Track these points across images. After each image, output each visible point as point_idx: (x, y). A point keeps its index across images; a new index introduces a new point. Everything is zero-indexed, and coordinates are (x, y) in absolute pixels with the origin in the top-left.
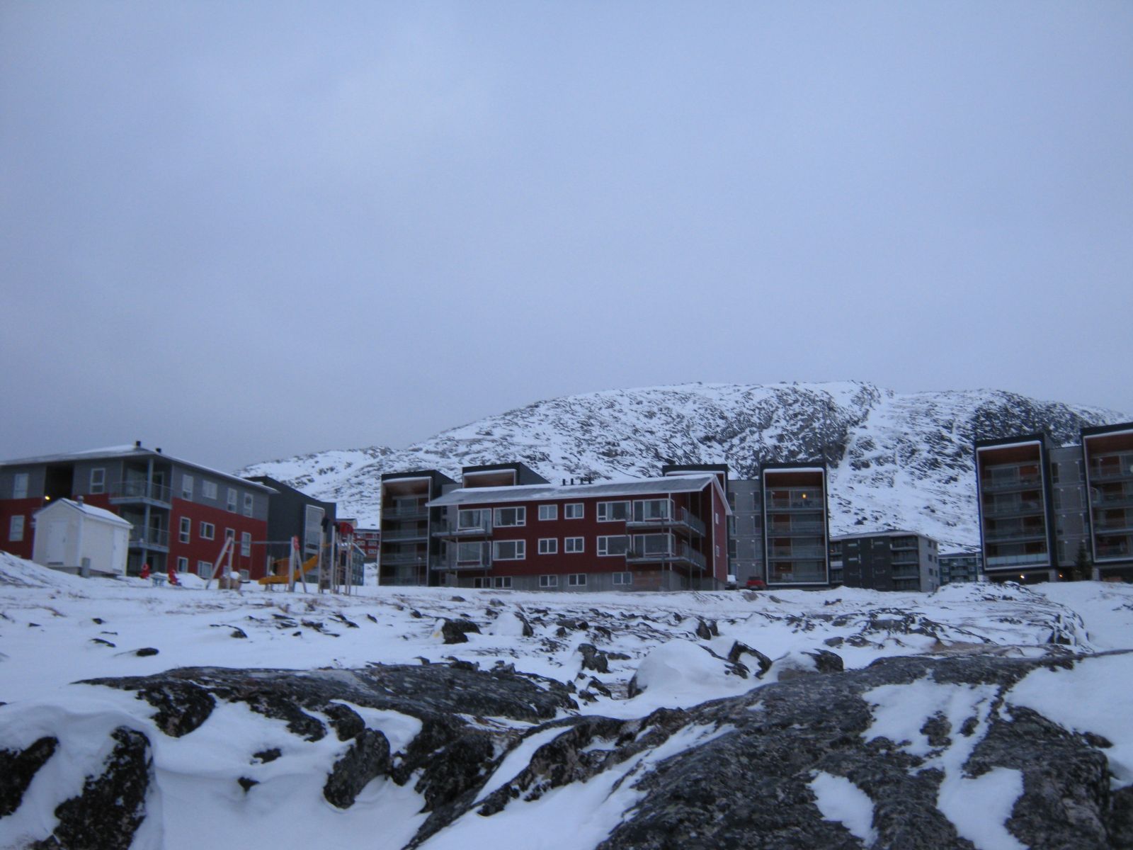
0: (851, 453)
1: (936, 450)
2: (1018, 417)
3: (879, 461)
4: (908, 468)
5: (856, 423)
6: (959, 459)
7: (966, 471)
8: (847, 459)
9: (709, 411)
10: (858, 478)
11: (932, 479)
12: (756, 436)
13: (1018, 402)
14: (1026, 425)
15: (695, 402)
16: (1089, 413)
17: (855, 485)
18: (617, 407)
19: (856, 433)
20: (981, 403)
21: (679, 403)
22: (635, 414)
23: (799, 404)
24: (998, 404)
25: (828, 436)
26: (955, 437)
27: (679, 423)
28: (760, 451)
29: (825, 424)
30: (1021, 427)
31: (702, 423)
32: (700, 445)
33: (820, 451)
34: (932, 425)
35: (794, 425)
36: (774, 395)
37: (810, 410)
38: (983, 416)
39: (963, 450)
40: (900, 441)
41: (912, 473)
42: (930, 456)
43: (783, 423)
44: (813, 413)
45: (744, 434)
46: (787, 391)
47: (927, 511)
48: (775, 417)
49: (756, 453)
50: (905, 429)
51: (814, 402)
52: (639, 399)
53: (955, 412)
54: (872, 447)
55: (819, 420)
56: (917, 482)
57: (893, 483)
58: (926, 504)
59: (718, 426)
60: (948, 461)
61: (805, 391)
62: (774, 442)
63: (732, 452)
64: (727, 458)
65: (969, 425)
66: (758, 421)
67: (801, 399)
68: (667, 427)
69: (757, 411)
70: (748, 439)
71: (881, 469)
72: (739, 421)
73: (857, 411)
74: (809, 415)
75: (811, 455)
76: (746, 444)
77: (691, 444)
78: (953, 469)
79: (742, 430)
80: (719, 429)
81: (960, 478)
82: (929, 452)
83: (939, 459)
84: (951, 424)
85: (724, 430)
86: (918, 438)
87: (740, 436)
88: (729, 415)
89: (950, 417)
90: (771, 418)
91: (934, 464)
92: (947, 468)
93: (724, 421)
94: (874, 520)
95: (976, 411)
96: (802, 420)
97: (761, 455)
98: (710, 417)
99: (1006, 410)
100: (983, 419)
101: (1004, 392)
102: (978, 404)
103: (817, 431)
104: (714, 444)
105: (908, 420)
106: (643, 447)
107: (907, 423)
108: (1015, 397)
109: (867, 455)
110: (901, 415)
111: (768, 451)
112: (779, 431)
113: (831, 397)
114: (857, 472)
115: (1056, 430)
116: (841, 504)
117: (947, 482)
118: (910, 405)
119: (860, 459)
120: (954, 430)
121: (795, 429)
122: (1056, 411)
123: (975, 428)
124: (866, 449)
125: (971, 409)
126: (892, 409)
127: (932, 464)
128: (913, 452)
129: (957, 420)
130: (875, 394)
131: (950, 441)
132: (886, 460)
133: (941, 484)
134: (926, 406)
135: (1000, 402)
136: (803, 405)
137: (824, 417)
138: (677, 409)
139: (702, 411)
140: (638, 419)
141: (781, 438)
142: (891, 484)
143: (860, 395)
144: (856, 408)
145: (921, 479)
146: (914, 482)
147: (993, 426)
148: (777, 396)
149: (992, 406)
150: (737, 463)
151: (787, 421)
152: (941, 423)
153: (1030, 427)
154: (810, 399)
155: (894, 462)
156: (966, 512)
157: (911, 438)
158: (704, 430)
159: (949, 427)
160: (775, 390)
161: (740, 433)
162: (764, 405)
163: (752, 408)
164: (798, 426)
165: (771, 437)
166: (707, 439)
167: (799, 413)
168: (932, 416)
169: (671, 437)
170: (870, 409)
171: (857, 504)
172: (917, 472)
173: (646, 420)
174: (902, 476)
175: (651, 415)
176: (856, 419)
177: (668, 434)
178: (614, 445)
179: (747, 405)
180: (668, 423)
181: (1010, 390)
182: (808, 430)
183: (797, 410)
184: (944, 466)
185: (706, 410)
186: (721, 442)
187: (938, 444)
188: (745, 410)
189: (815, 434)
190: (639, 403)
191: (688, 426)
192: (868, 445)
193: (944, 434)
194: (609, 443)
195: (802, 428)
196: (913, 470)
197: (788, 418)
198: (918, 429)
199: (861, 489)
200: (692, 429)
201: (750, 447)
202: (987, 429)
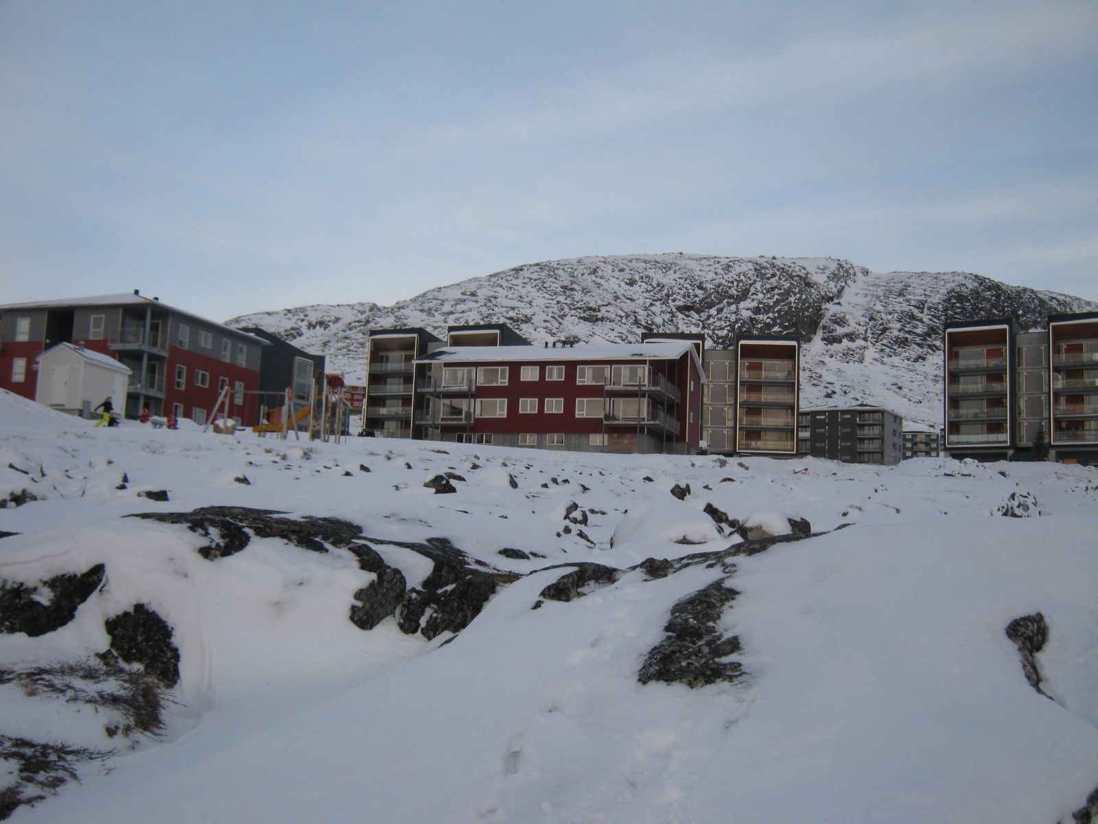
0: (824, 328)
1: (906, 329)
2: (989, 300)
3: (851, 337)
4: (879, 345)
5: (830, 299)
6: (928, 339)
7: (934, 351)
8: (820, 334)
9: (688, 281)
10: (830, 352)
11: (901, 357)
12: (733, 307)
13: (990, 286)
14: (996, 309)
15: (675, 272)
16: (1058, 300)
17: (827, 359)
18: (600, 273)
19: (831, 309)
20: (953, 285)
21: (660, 272)
22: (617, 281)
23: (777, 278)
24: (970, 287)
25: (803, 310)
26: (925, 317)
27: (659, 292)
28: (737, 321)
29: (800, 298)
30: (991, 310)
31: (682, 292)
32: (678, 313)
33: (795, 325)
34: (905, 304)
35: (770, 298)
36: (753, 268)
37: (787, 285)
38: (955, 298)
39: (932, 331)
40: (872, 319)
41: (882, 350)
42: (902, 335)
43: (761, 296)
44: (789, 288)
45: (721, 305)
46: (766, 264)
47: (894, 388)
48: (752, 290)
49: (732, 326)
50: (879, 307)
51: (792, 277)
52: (622, 266)
53: (927, 293)
54: (845, 323)
55: (795, 295)
56: (886, 359)
57: (863, 359)
58: (895, 381)
59: (696, 296)
60: (918, 340)
61: (782, 266)
62: (749, 313)
63: (709, 322)
64: (704, 328)
65: (940, 306)
66: (736, 293)
67: (778, 273)
68: (647, 295)
69: (735, 283)
70: (725, 310)
71: (852, 345)
72: (718, 292)
73: (833, 287)
74: (785, 289)
75: (786, 328)
76: (723, 315)
77: (670, 313)
78: (922, 347)
79: (721, 301)
80: (697, 299)
81: (929, 357)
82: (900, 330)
83: (910, 337)
84: (923, 305)
85: (701, 301)
86: (890, 317)
87: (717, 306)
88: (709, 286)
89: (923, 298)
90: (747, 291)
91: (903, 343)
92: (916, 347)
93: (702, 292)
94: (843, 394)
95: (948, 293)
96: (779, 295)
97: (737, 326)
98: (689, 287)
99: (978, 293)
100: (954, 301)
101: (976, 276)
102: (950, 286)
103: (792, 305)
104: (693, 313)
105: (882, 298)
106: (623, 314)
107: (881, 302)
108: (987, 280)
109: (840, 331)
110: (875, 293)
111: (744, 322)
112: (755, 304)
113: (808, 273)
114: (829, 347)
115: (1024, 315)
116: (811, 377)
117: (916, 360)
118: (885, 284)
119: (833, 334)
120: (926, 310)
121: (771, 302)
122: (1026, 297)
123: (946, 310)
124: (840, 325)
125: (943, 291)
126: (866, 287)
127: (902, 342)
128: (885, 330)
129: (929, 301)
130: (851, 271)
131: (921, 320)
132: (857, 337)
133: (910, 362)
134: (899, 286)
135: (971, 285)
136: (780, 279)
137: (801, 292)
138: (658, 277)
139: (682, 281)
140: (620, 286)
141: (757, 311)
142: (861, 360)
143: (836, 272)
144: (832, 284)
145: (891, 356)
146: (883, 359)
147: (963, 308)
148: (755, 269)
149: (964, 289)
150: (713, 333)
151: (764, 294)
152: (913, 303)
153: (999, 311)
154: (787, 274)
155: (865, 339)
156: (931, 390)
157: (884, 316)
158: (682, 299)
159: (920, 306)
160: (754, 263)
161: (719, 304)
162: (742, 278)
163: (731, 280)
164: (775, 300)
165: (748, 309)
166: (684, 309)
167: (776, 287)
168: (904, 296)
169: (651, 305)
170: (846, 288)
171: (827, 377)
172: (887, 350)
173: (627, 287)
174: (871, 353)
175: (632, 283)
176: (831, 295)
177: (648, 302)
178: (594, 310)
179: (726, 277)
180: (648, 291)
181: (982, 274)
182: (784, 303)
183: (775, 284)
184: (914, 345)
185: (686, 280)
186: (698, 311)
187: (909, 323)
188: (724, 282)
189: (790, 308)
190: (622, 270)
191: (668, 296)
192: (841, 321)
193: (915, 313)
194: (590, 309)
195: (777, 302)
196: (883, 347)
197: (764, 291)
198: (890, 308)
199: (833, 363)
200: (671, 298)
201: (726, 317)
202: (958, 311)
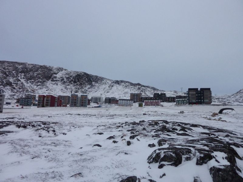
3: (56, 81)
5: (55, 74)
6: (71, 82)
8: (51, 79)
11: (65, 85)
12: (33, 73)
20: (79, 73)
21: (19, 65)
25: (48, 75)
26: (72, 78)
28: (32, 76)
33: (46, 77)
34: (68, 76)
35: (42, 72)
37: (46, 70)
38: (78, 76)
39: (72, 80)
40: (62, 78)
41: (62, 83)
43: (40, 72)
46: (43, 66)
50: (63, 76)
55: (47, 72)
56: (62, 85)
66: (34, 71)
69: (35, 69)
70: (31, 73)
73: (57, 72)
75: (44, 78)
82: (66, 80)
85: (26, 71)
86: (65, 78)
87: (29, 73)
88: (28, 69)
90: (37, 71)
92: (68, 83)
101: (84, 72)
104: (23, 73)
108: (86, 73)
109: (55, 79)
110: (64, 73)
111: (34, 76)
112: (38, 73)
113: (52, 69)
114: (52, 82)
117: (67, 85)
119: (53, 80)
123: (75, 77)
125: (77, 74)
128: (63, 80)
129: (73, 75)
130: (62, 69)
131: (70, 79)
134: (69, 73)
135: (83, 74)
137: (49, 72)
141: (38, 74)
142: (57, 85)
148: (40, 67)
149: (81, 74)
154: (47, 68)
155: (59, 81)
158: (21, 70)
159: (71, 76)
162: (37, 68)
165: (36, 74)
170: (59, 72)
174: (60, 83)
179: (33, 68)
182: (44, 73)
183: (44, 70)
187: (68, 79)
192: (56, 77)
198: (66, 76)
199: (51, 85)
